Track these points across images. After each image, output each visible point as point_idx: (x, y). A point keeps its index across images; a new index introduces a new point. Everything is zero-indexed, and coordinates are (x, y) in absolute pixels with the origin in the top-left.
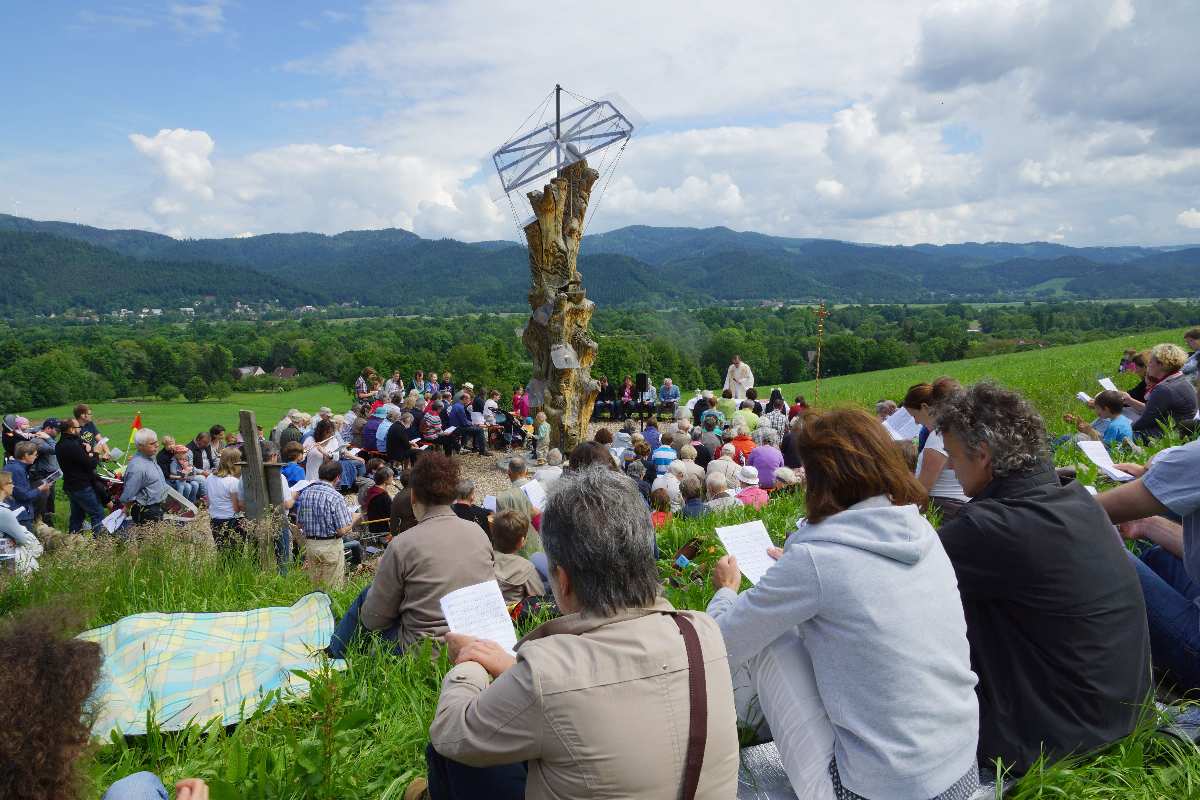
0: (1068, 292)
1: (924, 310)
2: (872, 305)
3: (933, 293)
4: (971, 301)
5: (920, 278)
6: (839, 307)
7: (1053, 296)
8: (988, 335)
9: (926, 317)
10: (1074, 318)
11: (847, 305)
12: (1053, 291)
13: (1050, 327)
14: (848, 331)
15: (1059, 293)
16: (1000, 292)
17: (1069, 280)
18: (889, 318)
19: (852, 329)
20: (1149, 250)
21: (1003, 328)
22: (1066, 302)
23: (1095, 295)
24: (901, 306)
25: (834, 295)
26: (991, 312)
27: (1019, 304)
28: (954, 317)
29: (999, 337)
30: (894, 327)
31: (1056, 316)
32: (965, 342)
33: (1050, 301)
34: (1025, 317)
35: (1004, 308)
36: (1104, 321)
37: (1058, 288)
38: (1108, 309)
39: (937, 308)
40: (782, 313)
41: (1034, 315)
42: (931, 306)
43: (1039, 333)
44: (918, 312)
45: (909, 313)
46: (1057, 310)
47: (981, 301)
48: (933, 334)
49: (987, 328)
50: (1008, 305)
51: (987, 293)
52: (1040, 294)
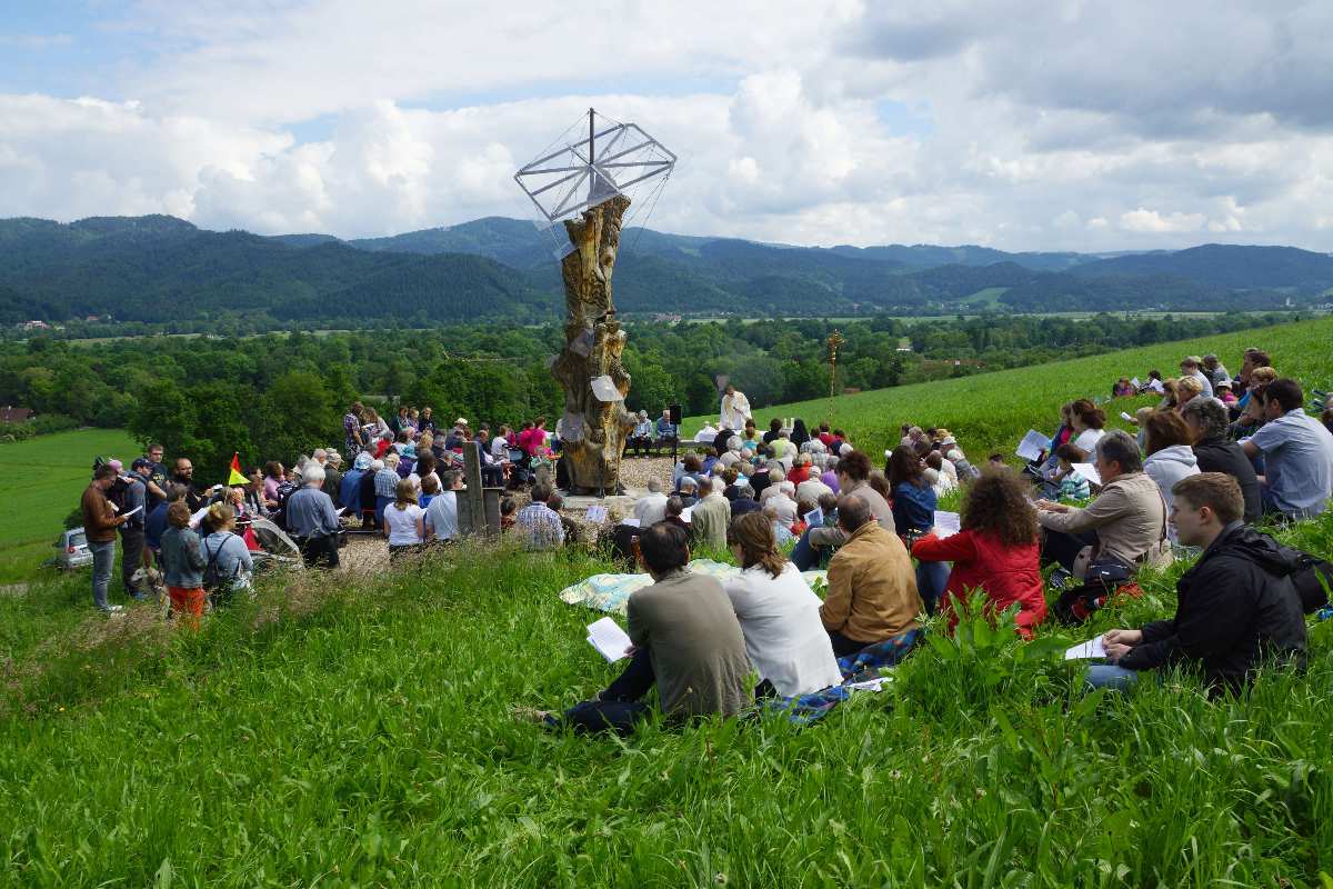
0: (1003, 305)
1: (847, 325)
2: (787, 320)
3: (856, 305)
4: (899, 314)
5: (840, 286)
6: (747, 322)
7: (987, 308)
8: (922, 355)
9: (850, 334)
10: (1010, 334)
11: (757, 320)
12: (986, 303)
13: (985, 345)
14: (761, 352)
15: (993, 306)
16: (930, 304)
17: (1003, 290)
18: (808, 335)
19: (766, 347)
20: (1086, 256)
21: (936, 347)
22: (1002, 316)
23: (1031, 309)
24: (821, 320)
25: (741, 307)
26: (923, 328)
27: (952, 318)
28: (880, 333)
29: (933, 357)
30: (814, 346)
31: (993, 332)
32: (898, 364)
33: (984, 315)
34: (960, 334)
35: (935, 323)
36: (1043, 338)
37: (991, 300)
38: (1046, 324)
39: (862, 323)
40: (680, 329)
41: (968, 332)
42: (855, 320)
43: (974, 351)
44: (841, 328)
45: (830, 328)
46: (992, 325)
47: (910, 314)
48: (860, 354)
49: (919, 346)
50: (939, 319)
51: (914, 305)
52: (972, 306)
